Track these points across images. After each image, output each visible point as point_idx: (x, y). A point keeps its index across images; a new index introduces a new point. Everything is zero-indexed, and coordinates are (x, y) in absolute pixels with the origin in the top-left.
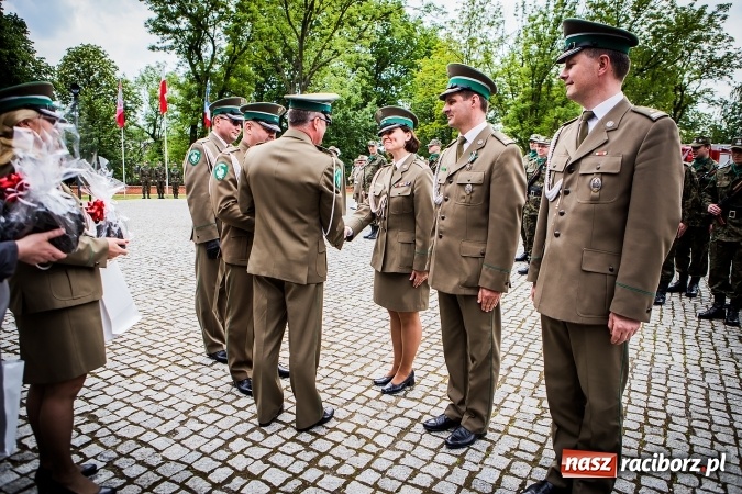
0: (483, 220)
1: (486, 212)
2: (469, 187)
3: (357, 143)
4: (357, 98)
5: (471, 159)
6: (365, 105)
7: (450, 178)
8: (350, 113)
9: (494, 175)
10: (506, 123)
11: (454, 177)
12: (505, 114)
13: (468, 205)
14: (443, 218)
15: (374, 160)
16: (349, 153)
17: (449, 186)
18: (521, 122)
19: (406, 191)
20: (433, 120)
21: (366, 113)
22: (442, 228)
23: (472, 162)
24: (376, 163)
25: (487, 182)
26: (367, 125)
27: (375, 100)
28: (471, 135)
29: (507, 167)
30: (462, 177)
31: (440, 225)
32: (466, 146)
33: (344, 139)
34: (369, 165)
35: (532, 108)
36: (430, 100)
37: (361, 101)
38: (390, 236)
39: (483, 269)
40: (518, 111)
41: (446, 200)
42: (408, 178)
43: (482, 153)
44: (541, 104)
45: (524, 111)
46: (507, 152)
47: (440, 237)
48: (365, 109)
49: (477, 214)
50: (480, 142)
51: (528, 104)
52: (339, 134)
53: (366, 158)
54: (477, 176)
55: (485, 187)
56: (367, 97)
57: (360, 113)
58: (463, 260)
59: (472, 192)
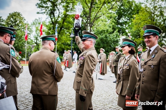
2: (152, 66)
3: (110, 46)
4: (111, 30)
6: (113, 32)
7: (145, 63)
8: (108, 35)
9: (161, 62)
11: (147, 63)
13: (152, 73)
14: (143, 77)
15: (117, 53)
16: (107, 50)
17: (145, 66)
21: (114, 35)
22: (143, 80)
23: (153, 58)
24: (118, 55)
26: (114, 39)
27: (117, 30)
30: (150, 63)
31: (142, 79)
33: (105, 45)
34: (115, 55)
39: (156, 94)
41: (145, 71)
42: (128, 63)
43: (157, 55)
47: (143, 83)
48: (114, 34)
49: (156, 76)
50: (156, 51)
52: (103, 43)
54: (155, 62)
56: (114, 29)
57: (112, 35)
59: (153, 68)
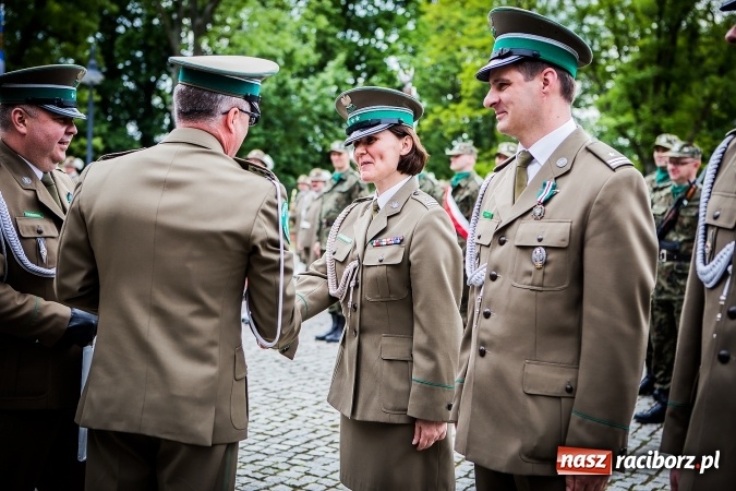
0: (570, 321)
1: (576, 303)
2: (539, 253)
3: (305, 143)
4: (307, 54)
5: (543, 197)
6: (321, 67)
7: (501, 234)
8: (292, 83)
9: (590, 230)
10: (605, 108)
11: (510, 232)
12: (602, 90)
13: (537, 289)
14: (487, 315)
15: (341, 181)
16: (288, 164)
17: (500, 250)
18: (636, 106)
19: (394, 255)
20: (457, 100)
21: (324, 84)
22: (485, 336)
23: (545, 203)
24: (345, 187)
25: (577, 244)
26: (325, 107)
27: (341, 57)
28: (542, 149)
29: (619, 212)
30: (524, 232)
31: (480, 330)
32: (533, 170)
33: (278, 135)
34: (330, 191)
35: (658, 81)
36: (453, 61)
37: (315, 58)
38: (366, 345)
39: (573, 422)
40: (628, 86)
41: (493, 278)
42: (400, 228)
43: (565, 185)
44: (675, 72)
45: (641, 85)
46: (616, 184)
47: (482, 354)
48: (322, 76)
49: (556, 307)
50: (562, 162)
51: (648, 72)
52: (268, 124)
53: (326, 175)
54: (556, 230)
55: (573, 254)
56: (326, 50)
57: (312, 83)
58: (530, 403)
59: (546, 263)
